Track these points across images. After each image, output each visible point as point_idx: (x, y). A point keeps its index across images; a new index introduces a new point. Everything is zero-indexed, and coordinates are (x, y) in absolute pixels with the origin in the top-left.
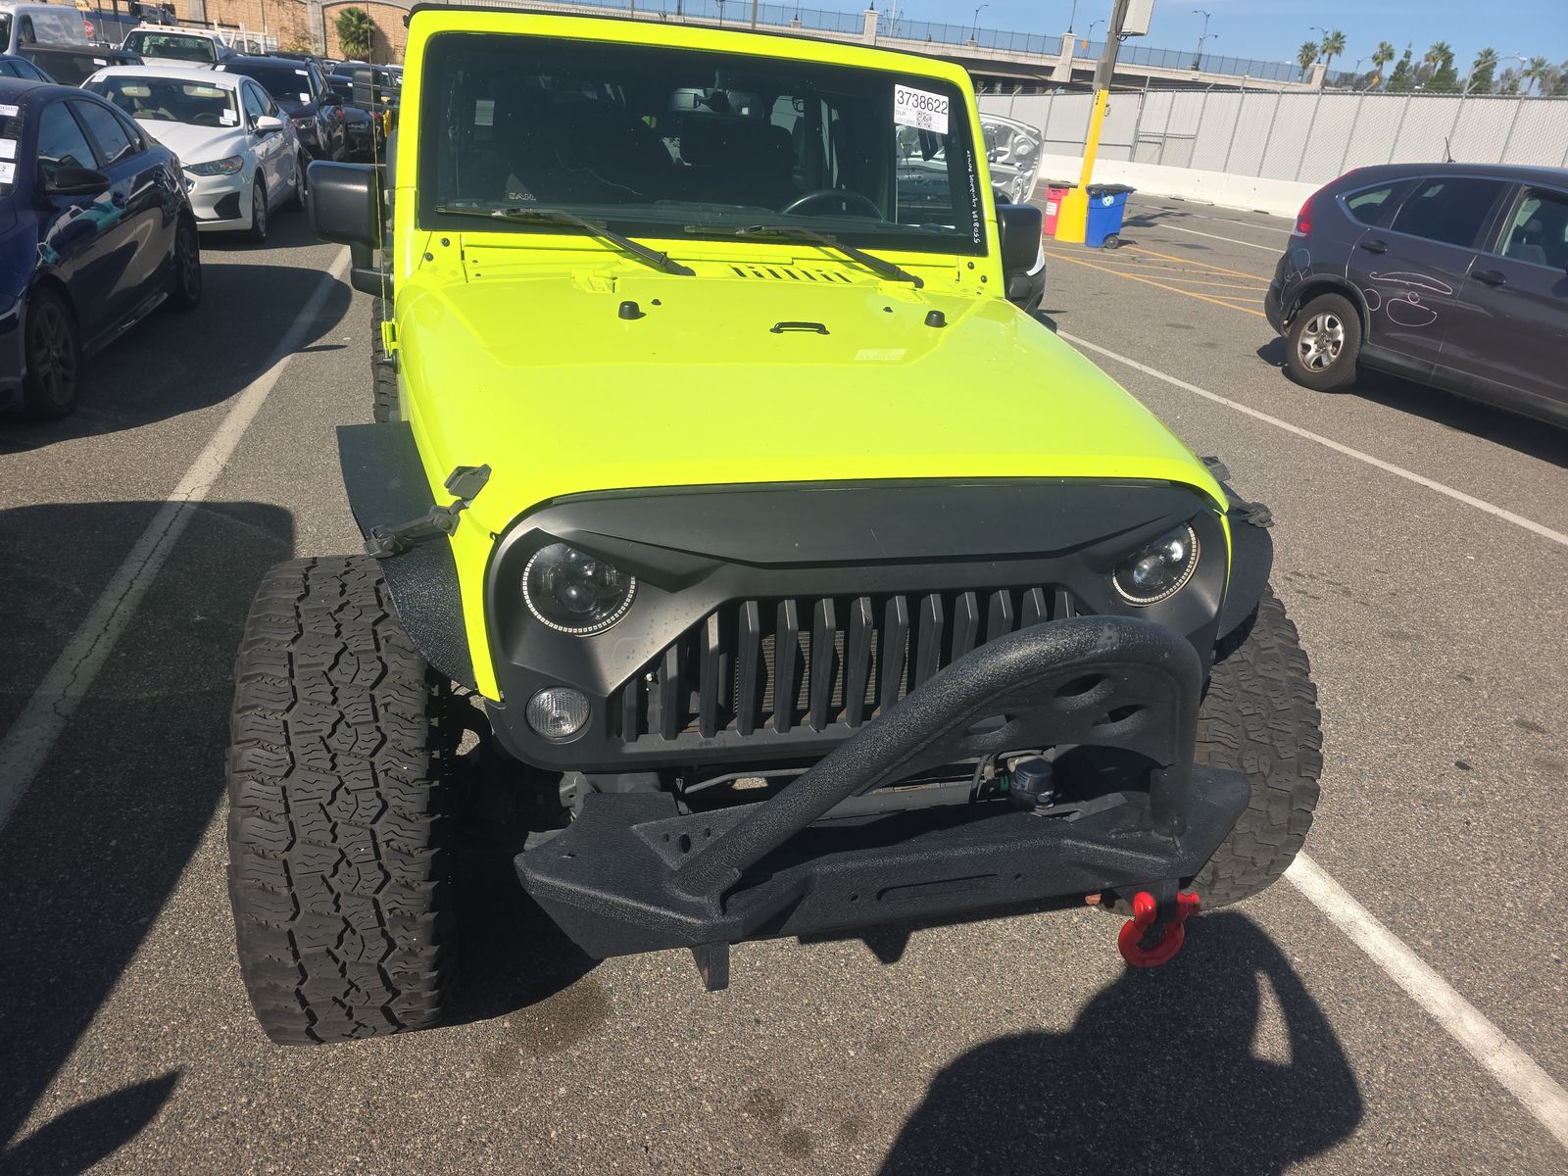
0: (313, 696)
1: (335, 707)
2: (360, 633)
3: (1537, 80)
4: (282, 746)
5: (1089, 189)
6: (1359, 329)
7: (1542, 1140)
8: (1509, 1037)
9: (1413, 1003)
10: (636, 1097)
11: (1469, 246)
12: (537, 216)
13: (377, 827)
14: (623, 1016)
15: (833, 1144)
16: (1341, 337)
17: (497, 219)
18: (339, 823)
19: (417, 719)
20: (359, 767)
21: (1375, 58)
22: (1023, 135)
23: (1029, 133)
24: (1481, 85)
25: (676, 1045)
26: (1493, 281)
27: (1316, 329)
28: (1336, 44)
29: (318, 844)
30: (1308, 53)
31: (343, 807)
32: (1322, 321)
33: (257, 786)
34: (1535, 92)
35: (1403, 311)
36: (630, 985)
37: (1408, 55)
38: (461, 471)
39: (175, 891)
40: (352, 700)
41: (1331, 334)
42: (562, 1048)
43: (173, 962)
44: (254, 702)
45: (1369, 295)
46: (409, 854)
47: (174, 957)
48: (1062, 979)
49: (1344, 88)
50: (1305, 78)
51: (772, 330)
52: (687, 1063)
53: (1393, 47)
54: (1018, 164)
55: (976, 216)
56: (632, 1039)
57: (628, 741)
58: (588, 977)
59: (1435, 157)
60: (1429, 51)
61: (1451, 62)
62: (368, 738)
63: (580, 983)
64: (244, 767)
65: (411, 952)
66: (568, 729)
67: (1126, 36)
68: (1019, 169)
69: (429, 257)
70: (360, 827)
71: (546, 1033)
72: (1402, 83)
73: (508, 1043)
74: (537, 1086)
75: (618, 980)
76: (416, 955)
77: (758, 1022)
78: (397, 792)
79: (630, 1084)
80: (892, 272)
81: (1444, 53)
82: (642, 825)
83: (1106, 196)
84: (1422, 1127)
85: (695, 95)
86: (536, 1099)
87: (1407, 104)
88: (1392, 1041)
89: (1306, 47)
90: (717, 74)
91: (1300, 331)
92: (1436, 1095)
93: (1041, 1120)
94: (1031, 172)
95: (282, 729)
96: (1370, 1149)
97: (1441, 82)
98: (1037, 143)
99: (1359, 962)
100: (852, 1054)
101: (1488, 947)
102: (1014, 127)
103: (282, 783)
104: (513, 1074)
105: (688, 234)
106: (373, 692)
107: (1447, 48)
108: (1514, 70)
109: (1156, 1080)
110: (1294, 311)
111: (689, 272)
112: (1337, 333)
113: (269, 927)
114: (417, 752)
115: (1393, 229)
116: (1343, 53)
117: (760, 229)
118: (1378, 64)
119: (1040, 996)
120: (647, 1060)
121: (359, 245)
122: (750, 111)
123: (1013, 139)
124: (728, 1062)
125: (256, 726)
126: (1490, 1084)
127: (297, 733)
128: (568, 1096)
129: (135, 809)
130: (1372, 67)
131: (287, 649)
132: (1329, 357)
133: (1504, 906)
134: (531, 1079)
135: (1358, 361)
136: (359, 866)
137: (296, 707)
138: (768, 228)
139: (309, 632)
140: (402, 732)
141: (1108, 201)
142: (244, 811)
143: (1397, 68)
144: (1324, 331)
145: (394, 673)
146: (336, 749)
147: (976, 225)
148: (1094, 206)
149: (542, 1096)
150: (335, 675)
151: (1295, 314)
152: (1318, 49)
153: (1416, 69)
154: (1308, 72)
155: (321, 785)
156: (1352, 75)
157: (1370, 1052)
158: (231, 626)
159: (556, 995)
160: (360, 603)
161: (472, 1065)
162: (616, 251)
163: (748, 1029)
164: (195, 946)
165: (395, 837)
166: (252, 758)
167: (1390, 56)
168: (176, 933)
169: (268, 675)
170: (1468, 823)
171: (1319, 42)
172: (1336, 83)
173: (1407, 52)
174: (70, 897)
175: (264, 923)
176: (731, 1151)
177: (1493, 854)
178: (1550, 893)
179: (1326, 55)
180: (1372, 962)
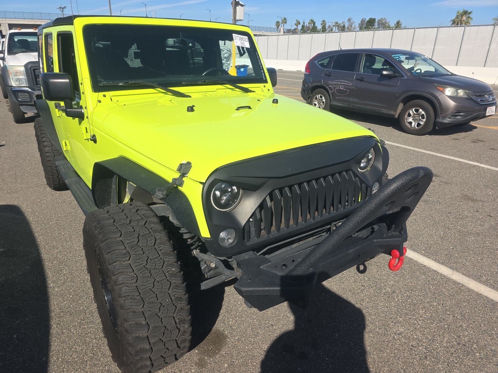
0: (136, 253)
1: (144, 255)
2: (142, 228)
3: (337, 28)
4: (132, 272)
5: (236, 67)
6: (329, 97)
7: (473, 292)
8: (453, 270)
9: (429, 268)
10: (250, 359)
11: (353, 71)
12: (135, 84)
13: (170, 292)
14: (231, 337)
15: (313, 353)
16: (324, 100)
17: (121, 86)
18: (157, 293)
19: (171, 253)
20: (159, 273)
21: (296, 24)
22: (226, 51)
23: (227, 50)
24: (324, 30)
25: (252, 340)
26: (361, 80)
27: (317, 99)
28: (285, 21)
29: (152, 303)
30: (278, 24)
31: (158, 287)
32: (318, 96)
33: (127, 288)
34: (337, 31)
35: (340, 91)
36: (228, 327)
37: (304, 23)
38: (181, 165)
39: (50, 345)
40: (150, 251)
41: (321, 100)
42: (218, 352)
43: (65, 370)
44: (116, 260)
45: (330, 88)
46: (181, 298)
47: (64, 368)
48: (345, 287)
49: (290, 33)
50: (279, 31)
51: (236, 110)
52: (259, 344)
53: (300, 21)
54: (225, 60)
55: (262, 72)
56: (238, 342)
57: (247, 242)
58: (214, 328)
59: (336, 48)
60: (309, 21)
61: (315, 24)
62: (159, 262)
63: (213, 331)
64: (121, 283)
65: (185, 332)
66: (231, 241)
67: (238, 21)
68: (226, 61)
69: (100, 101)
70: (165, 293)
71: (211, 350)
72: (304, 30)
73: (200, 357)
74: (217, 367)
75: (224, 327)
76: (186, 332)
77: (272, 325)
78: (174, 278)
79: (245, 356)
80: (246, 90)
81: (313, 22)
82: (264, 266)
83: (241, 68)
84: (447, 298)
85: (174, 40)
86: (219, 371)
87: (312, 36)
88: (429, 279)
89: (277, 22)
90: (180, 33)
91: (313, 100)
92: (446, 289)
93: (362, 327)
94: (229, 62)
95: (130, 266)
96: (440, 307)
97: (314, 30)
98: (230, 53)
99: (412, 261)
100: (303, 326)
101: (437, 249)
102: (222, 49)
103: (135, 285)
104: (207, 366)
105: (184, 85)
106: (155, 247)
107: (313, 20)
108: (331, 25)
109: (383, 306)
110: (309, 95)
111: (189, 97)
112: (323, 100)
113: (140, 336)
114: (174, 263)
115: (332, 69)
116: (287, 23)
117: (205, 81)
118: (297, 26)
119: (343, 293)
120: (246, 347)
121: (67, 100)
122: (192, 44)
123: (223, 52)
124: (270, 340)
125: (120, 268)
126: (455, 283)
127: (135, 267)
128: (229, 366)
129: (17, 322)
130: (295, 27)
131: (119, 239)
132: (322, 106)
133: (434, 238)
134: (214, 365)
135: (330, 106)
136: (167, 306)
137: (131, 258)
138: (208, 81)
139: (124, 232)
140: (169, 257)
141: (242, 70)
142: (123, 298)
143: (302, 27)
144: (319, 99)
145: (159, 239)
146: (150, 269)
147: (263, 74)
148: (238, 71)
149: (221, 369)
150: (140, 244)
151: (310, 96)
152: (280, 23)
153: (306, 27)
154: (279, 29)
155: (149, 282)
156: (290, 29)
157: (426, 283)
158: (17, 250)
159: (207, 337)
160: (136, 219)
161: (193, 368)
162: (163, 93)
163: (271, 328)
164: (70, 362)
165: (176, 293)
166: (122, 279)
167: (299, 23)
168: (60, 359)
169: (117, 249)
170: (416, 220)
171: (280, 21)
172: (286, 32)
173: (304, 22)
174: (9, 360)
175: (138, 336)
176: (286, 365)
177: (425, 226)
178: (442, 233)
179: (283, 24)
180: (414, 261)
